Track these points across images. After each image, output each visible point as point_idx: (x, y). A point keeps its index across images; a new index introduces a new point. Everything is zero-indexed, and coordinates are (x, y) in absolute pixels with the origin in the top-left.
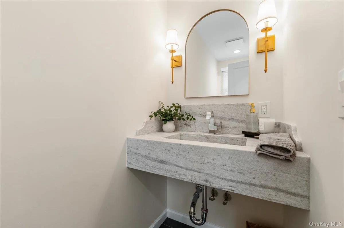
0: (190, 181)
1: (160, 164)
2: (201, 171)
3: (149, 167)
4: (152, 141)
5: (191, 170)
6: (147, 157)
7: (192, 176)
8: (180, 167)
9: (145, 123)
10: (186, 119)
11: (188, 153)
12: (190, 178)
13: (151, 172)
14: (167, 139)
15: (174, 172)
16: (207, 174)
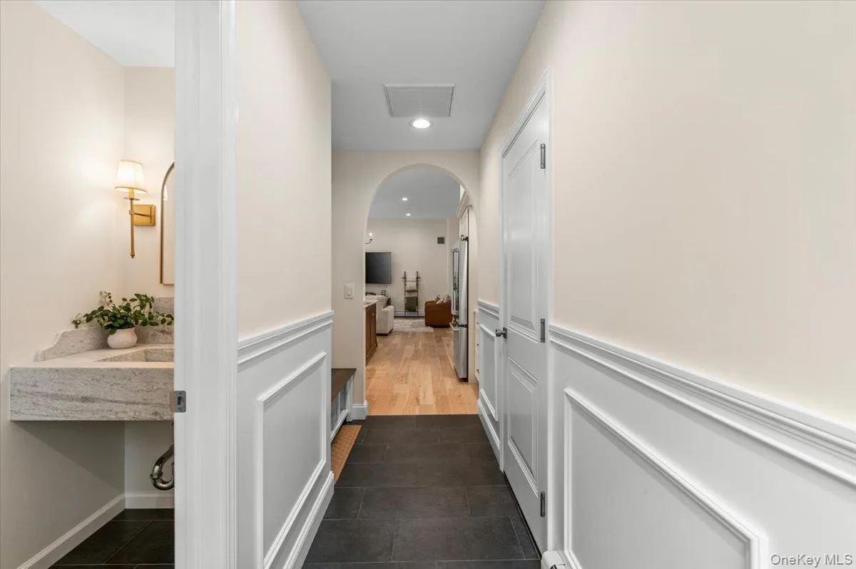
0: (133, 419)
1: (82, 404)
2: (148, 402)
3: (59, 411)
4: (66, 369)
5: (134, 403)
6: (55, 397)
7: (135, 412)
8: (116, 402)
9: (59, 337)
10: (160, 323)
11: (130, 379)
12: (132, 414)
13: (64, 419)
14: (105, 363)
15: (107, 411)
16: (156, 404)
